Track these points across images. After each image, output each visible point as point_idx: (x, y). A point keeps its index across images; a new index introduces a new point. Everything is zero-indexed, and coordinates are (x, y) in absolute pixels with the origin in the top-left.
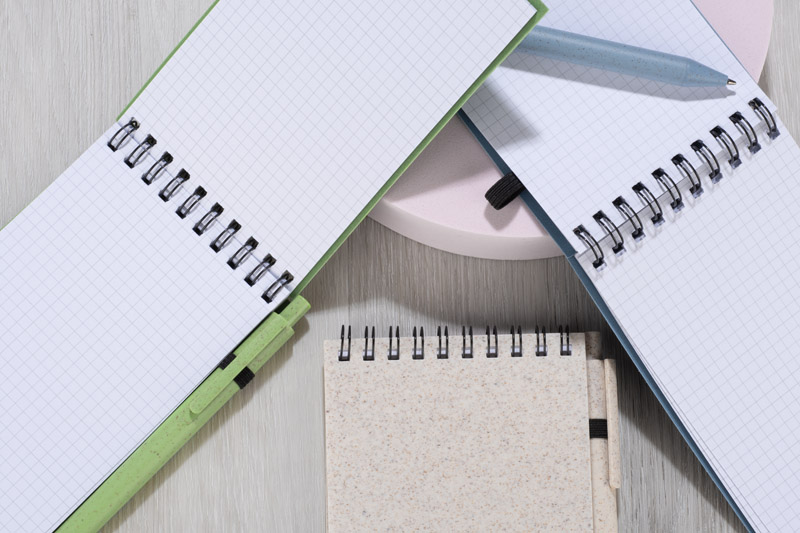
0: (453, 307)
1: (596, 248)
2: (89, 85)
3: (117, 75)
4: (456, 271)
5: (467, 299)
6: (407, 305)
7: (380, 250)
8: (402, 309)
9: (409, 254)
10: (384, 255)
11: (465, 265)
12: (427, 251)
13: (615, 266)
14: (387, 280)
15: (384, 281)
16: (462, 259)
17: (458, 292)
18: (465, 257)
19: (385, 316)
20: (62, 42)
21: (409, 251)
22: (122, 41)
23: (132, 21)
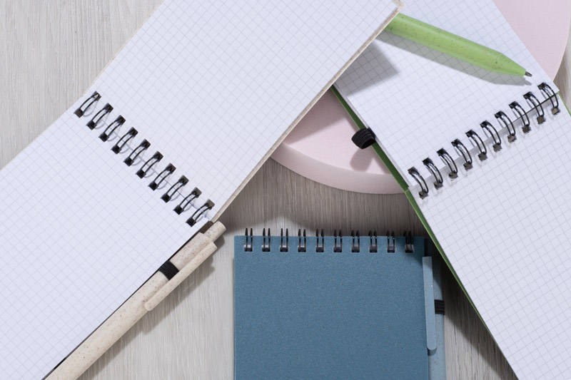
2: (74, 69)
4: (342, 202)
7: (286, 187)
9: (308, 190)
10: (289, 191)
11: (349, 198)
12: (321, 188)
14: (292, 207)
15: (290, 209)
16: (346, 194)
18: (348, 192)
20: (54, 37)
21: (308, 188)
22: (98, 37)
23: (105, 22)
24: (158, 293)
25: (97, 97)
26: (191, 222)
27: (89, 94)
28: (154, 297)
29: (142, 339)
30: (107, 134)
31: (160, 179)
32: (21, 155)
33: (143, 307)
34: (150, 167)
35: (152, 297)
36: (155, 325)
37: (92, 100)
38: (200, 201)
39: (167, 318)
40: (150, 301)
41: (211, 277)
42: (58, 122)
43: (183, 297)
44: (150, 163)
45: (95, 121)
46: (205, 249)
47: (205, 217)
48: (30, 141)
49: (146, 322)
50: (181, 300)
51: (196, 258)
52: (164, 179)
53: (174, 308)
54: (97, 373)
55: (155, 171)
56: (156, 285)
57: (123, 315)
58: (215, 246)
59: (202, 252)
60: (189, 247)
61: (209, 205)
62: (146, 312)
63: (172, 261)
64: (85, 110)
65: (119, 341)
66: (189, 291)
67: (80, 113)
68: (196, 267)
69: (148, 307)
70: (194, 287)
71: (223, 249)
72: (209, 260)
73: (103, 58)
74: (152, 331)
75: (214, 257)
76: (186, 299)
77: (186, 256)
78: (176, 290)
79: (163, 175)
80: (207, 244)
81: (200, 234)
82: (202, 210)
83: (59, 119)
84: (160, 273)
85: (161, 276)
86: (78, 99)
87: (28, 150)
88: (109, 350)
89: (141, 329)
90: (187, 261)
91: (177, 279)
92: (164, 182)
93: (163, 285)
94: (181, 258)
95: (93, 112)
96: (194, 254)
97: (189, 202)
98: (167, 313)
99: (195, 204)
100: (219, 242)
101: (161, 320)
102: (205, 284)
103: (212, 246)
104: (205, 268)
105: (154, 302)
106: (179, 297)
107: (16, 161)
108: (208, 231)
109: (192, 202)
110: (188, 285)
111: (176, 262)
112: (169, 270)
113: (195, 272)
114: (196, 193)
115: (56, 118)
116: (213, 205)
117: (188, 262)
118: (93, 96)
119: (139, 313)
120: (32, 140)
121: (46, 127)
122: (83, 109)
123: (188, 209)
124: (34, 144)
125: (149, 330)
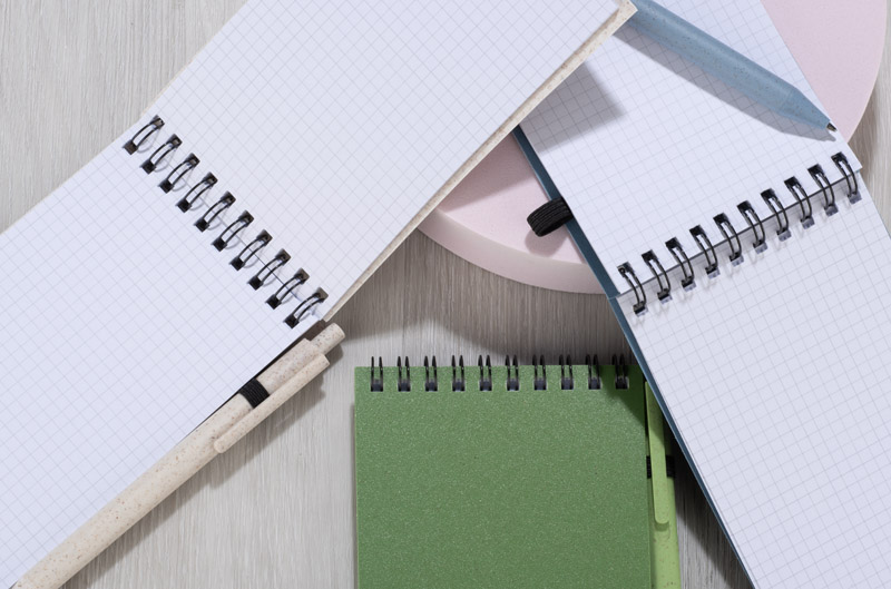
0: (518, 341)
1: (639, 290)
2: (127, 80)
3: (159, 70)
4: (523, 301)
5: (534, 332)
6: (467, 337)
7: (440, 274)
8: (462, 341)
9: (472, 280)
10: (444, 280)
11: (533, 295)
12: (492, 278)
13: (659, 315)
14: (447, 305)
15: (443, 308)
16: (530, 290)
17: (525, 324)
18: (533, 287)
19: (443, 347)
20: (99, 31)
21: (472, 276)
22: (165, 32)
23: (177, 11)
24: (235, 428)
25: (157, 123)
26: (292, 321)
27: (147, 119)
28: (229, 433)
29: (207, 495)
30: (172, 182)
31: (248, 252)
32: (40, 208)
33: (212, 446)
34: (234, 234)
35: (226, 431)
36: (230, 474)
37: (150, 128)
38: (307, 290)
39: (248, 465)
40: (222, 438)
41: (318, 407)
42: (98, 160)
43: (274, 435)
44: (234, 229)
45: (154, 161)
46: (312, 364)
47: (313, 314)
48: (55, 185)
49: (215, 469)
50: (271, 439)
51: (297, 377)
52: (253, 253)
53: (260, 451)
54: (138, 543)
55: (240, 241)
56: (233, 414)
57: (180, 458)
58: (327, 361)
59: (306, 368)
60: (287, 359)
61: (320, 296)
62: (215, 455)
63: (259, 379)
64: (140, 144)
65: (173, 495)
66: (284, 427)
67: (131, 147)
68: (296, 390)
69: (219, 447)
70: (292, 421)
71: (339, 365)
72: (317, 381)
73: (172, 64)
74: (225, 485)
75: (324, 377)
76: (279, 439)
77: (281, 373)
78: (264, 423)
79: (252, 248)
80: (314, 357)
81: (305, 341)
82: (309, 303)
83: (100, 156)
84: (240, 397)
85: (242, 402)
86: (130, 125)
87: (50, 199)
88: (158, 508)
89: (208, 480)
90: (282, 381)
91: (266, 407)
92: (254, 258)
93: (244, 415)
94: (274, 376)
95: (151, 146)
96: (294, 371)
97: (290, 291)
98: (248, 458)
99: (299, 295)
100: (334, 355)
101: (239, 467)
102: (308, 417)
103: (322, 361)
104: (311, 392)
105: (228, 440)
106: (268, 435)
107: (31, 215)
108: (318, 337)
109: (294, 290)
110: (283, 416)
111: (266, 381)
112: (254, 392)
113: (295, 397)
114: (301, 277)
115: (95, 153)
116: (327, 296)
117: (284, 382)
118: (152, 123)
119: (206, 456)
120: (58, 186)
121: (79, 166)
122: (136, 142)
123: (288, 301)
124: (59, 192)
125: (221, 481)
